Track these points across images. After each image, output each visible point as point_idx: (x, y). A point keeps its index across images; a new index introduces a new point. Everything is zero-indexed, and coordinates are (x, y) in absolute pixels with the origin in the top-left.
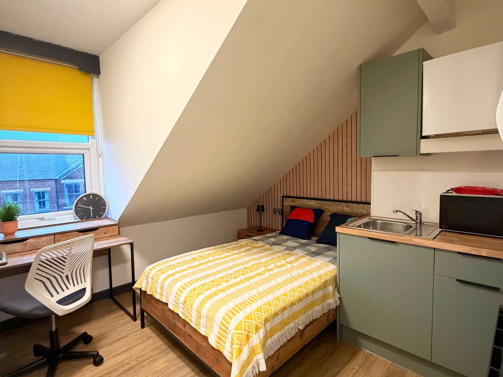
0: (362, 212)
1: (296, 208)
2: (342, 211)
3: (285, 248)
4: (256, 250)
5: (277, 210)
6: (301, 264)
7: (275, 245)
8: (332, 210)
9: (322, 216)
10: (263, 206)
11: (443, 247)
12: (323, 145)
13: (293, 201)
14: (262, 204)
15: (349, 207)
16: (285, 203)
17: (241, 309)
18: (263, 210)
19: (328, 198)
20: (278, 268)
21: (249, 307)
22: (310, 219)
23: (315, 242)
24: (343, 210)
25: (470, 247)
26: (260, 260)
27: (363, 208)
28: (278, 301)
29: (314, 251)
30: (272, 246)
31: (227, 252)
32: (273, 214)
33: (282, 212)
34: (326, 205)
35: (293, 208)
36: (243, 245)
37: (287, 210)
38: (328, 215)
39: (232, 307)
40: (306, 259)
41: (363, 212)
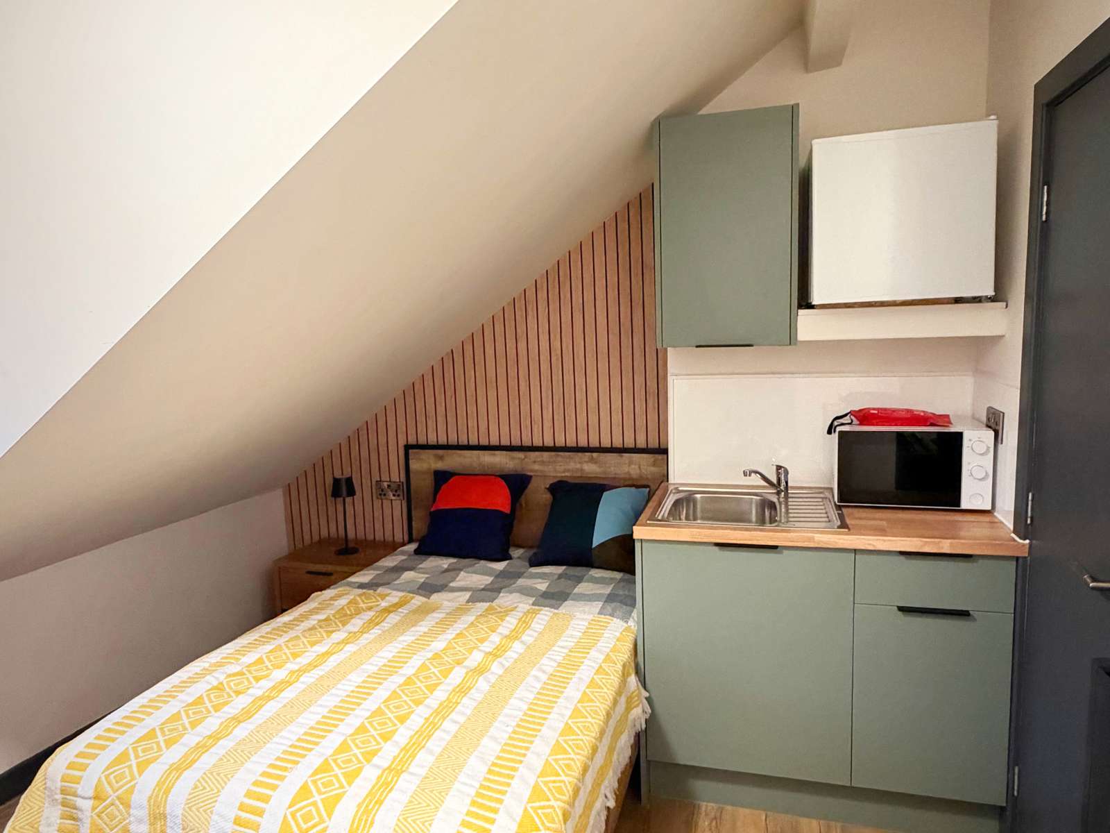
0: (628, 472)
1: (454, 478)
2: (579, 475)
3: (467, 595)
4: (393, 618)
5: (389, 486)
6: (540, 633)
7: (434, 593)
8: (552, 474)
9: (527, 491)
10: (349, 481)
11: (874, 546)
12: (520, 305)
13: (441, 458)
14: (347, 474)
15: (596, 463)
16: (414, 465)
17: (496, 811)
18: (351, 492)
19: (537, 442)
20: (498, 659)
21: (508, 795)
22: (500, 501)
23: (527, 564)
24: (582, 470)
25: (921, 539)
26: (428, 645)
27: (630, 463)
28: (566, 754)
29: (544, 589)
30: (430, 596)
31: (313, 644)
32: (374, 498)
33: (406, 490)
34: (535, 462)
35: (441, 477)
36: (343, 608)
37: (423, 484)
38: (543, 487)
39: (465, 811)
40: (547, 618)
41: (632, 472)
